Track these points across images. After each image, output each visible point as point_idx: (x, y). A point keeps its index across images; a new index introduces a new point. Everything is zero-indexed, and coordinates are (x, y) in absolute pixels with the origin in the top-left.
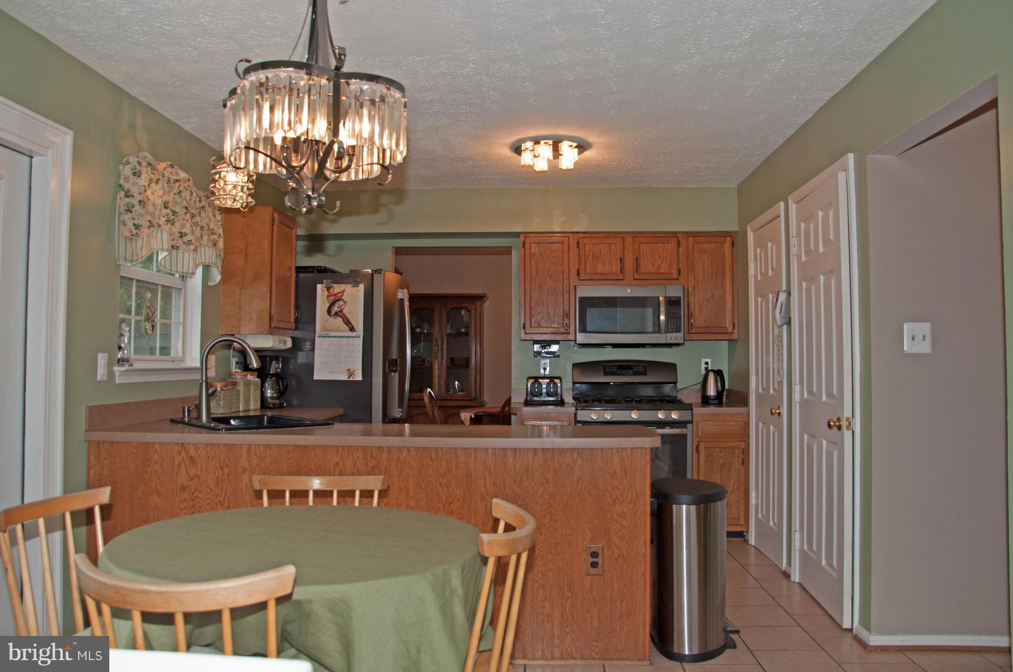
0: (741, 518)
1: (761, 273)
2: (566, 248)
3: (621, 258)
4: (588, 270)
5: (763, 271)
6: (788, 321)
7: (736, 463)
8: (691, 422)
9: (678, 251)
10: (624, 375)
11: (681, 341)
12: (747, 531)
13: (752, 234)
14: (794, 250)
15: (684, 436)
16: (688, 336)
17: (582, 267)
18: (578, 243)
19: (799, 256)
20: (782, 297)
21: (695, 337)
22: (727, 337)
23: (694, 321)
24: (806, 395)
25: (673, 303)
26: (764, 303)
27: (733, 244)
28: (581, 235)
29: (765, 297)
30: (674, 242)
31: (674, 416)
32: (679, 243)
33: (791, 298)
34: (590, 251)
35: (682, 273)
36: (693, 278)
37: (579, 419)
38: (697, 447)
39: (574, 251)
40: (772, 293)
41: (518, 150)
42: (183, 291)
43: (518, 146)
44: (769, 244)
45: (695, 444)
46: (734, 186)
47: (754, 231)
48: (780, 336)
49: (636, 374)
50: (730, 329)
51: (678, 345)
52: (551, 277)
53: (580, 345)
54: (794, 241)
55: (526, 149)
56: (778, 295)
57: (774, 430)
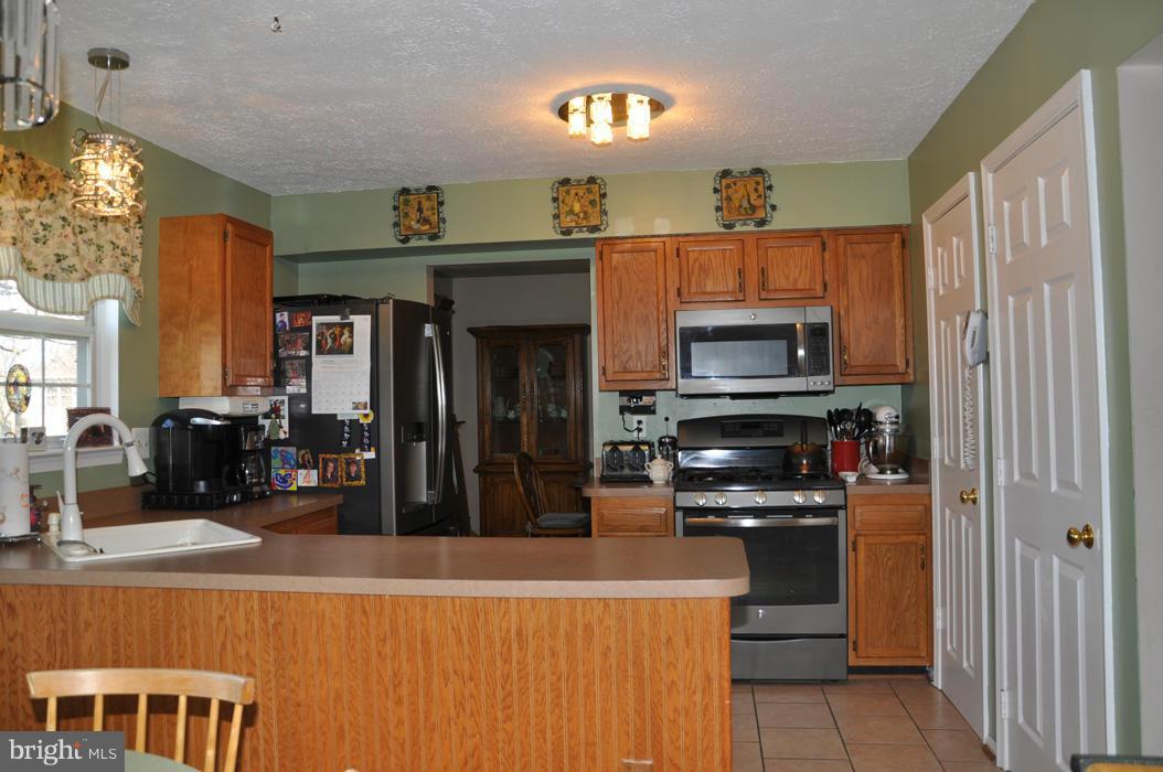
0: (921, 646)
1: (944, 284)
2: (661, 258)
3: (739, 270)
4: (693, 289)
5: (946, 281)
6: (985, 358)
7: (913, 566)
8: (844, 507)
9: (823, 256)
10: (750, 436)
11: (831, 388)
12: (932, 666)
13: (929, 226)
14: (991, 246)
15: (833, 529)
16: (839, 380)
17: (685, 284)
18: (678, 250)
19: (1001, 257)
20: (975, 320)
21: (850, 380)
22: (897, 379)
23: (849, 356)
24: (1017, 477)
25: (817, 333)
26: (948, 329)
27: (903, 243)
28: (681, 239)
29: (950, 321)
30: (816, 243)
31: (818, 499)
32: (824, 244)
33: (989, 321)
34: (695, 261)
35: (829, 288)
36: (845, 294)
37: (678, 504)
38: (854, 543)
39: (672, 262)
40: (960, 315)
41: (563, 113)
42: (91, 339)
43: (562, 104)
44: (955, 239)
45: (851, 539)
46: (903, 158)
47: (933, 223)
48: (974, 384)
49: (768, 434)
50: (901, 367)
51: (826, 393)
52: (640, 299)
53: (683, 396)
54: (991, 231)
55: (575, 110)
56: (968, 318)
57: (967, 524)
